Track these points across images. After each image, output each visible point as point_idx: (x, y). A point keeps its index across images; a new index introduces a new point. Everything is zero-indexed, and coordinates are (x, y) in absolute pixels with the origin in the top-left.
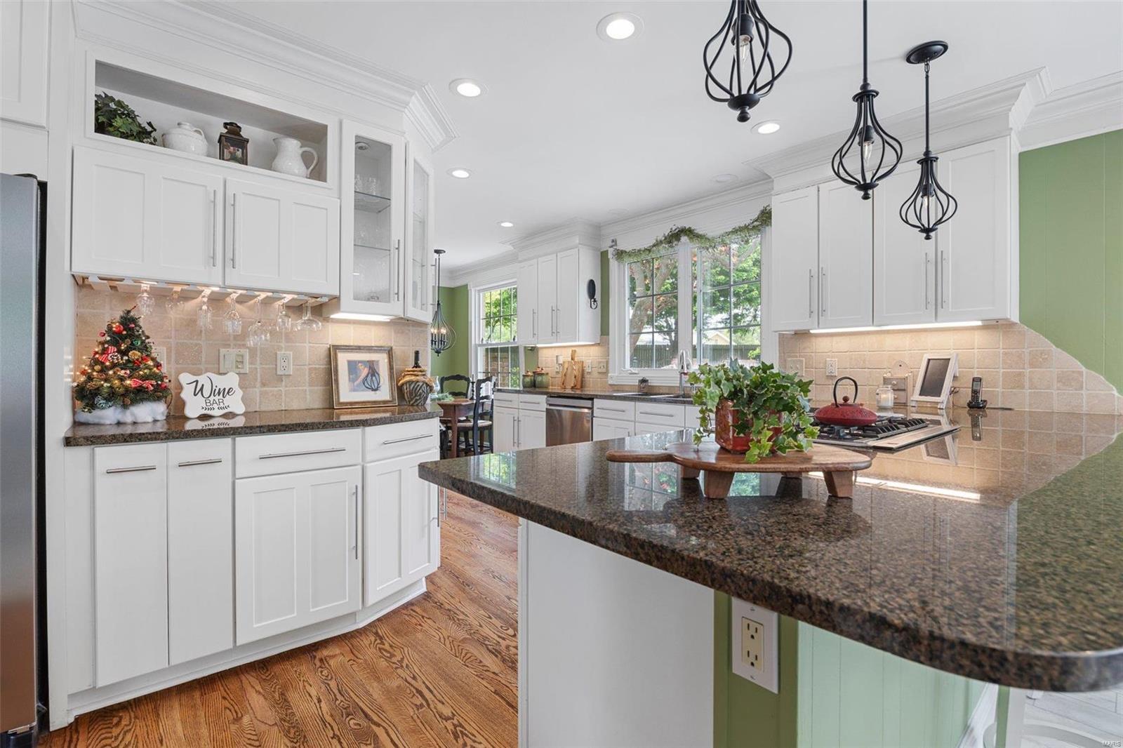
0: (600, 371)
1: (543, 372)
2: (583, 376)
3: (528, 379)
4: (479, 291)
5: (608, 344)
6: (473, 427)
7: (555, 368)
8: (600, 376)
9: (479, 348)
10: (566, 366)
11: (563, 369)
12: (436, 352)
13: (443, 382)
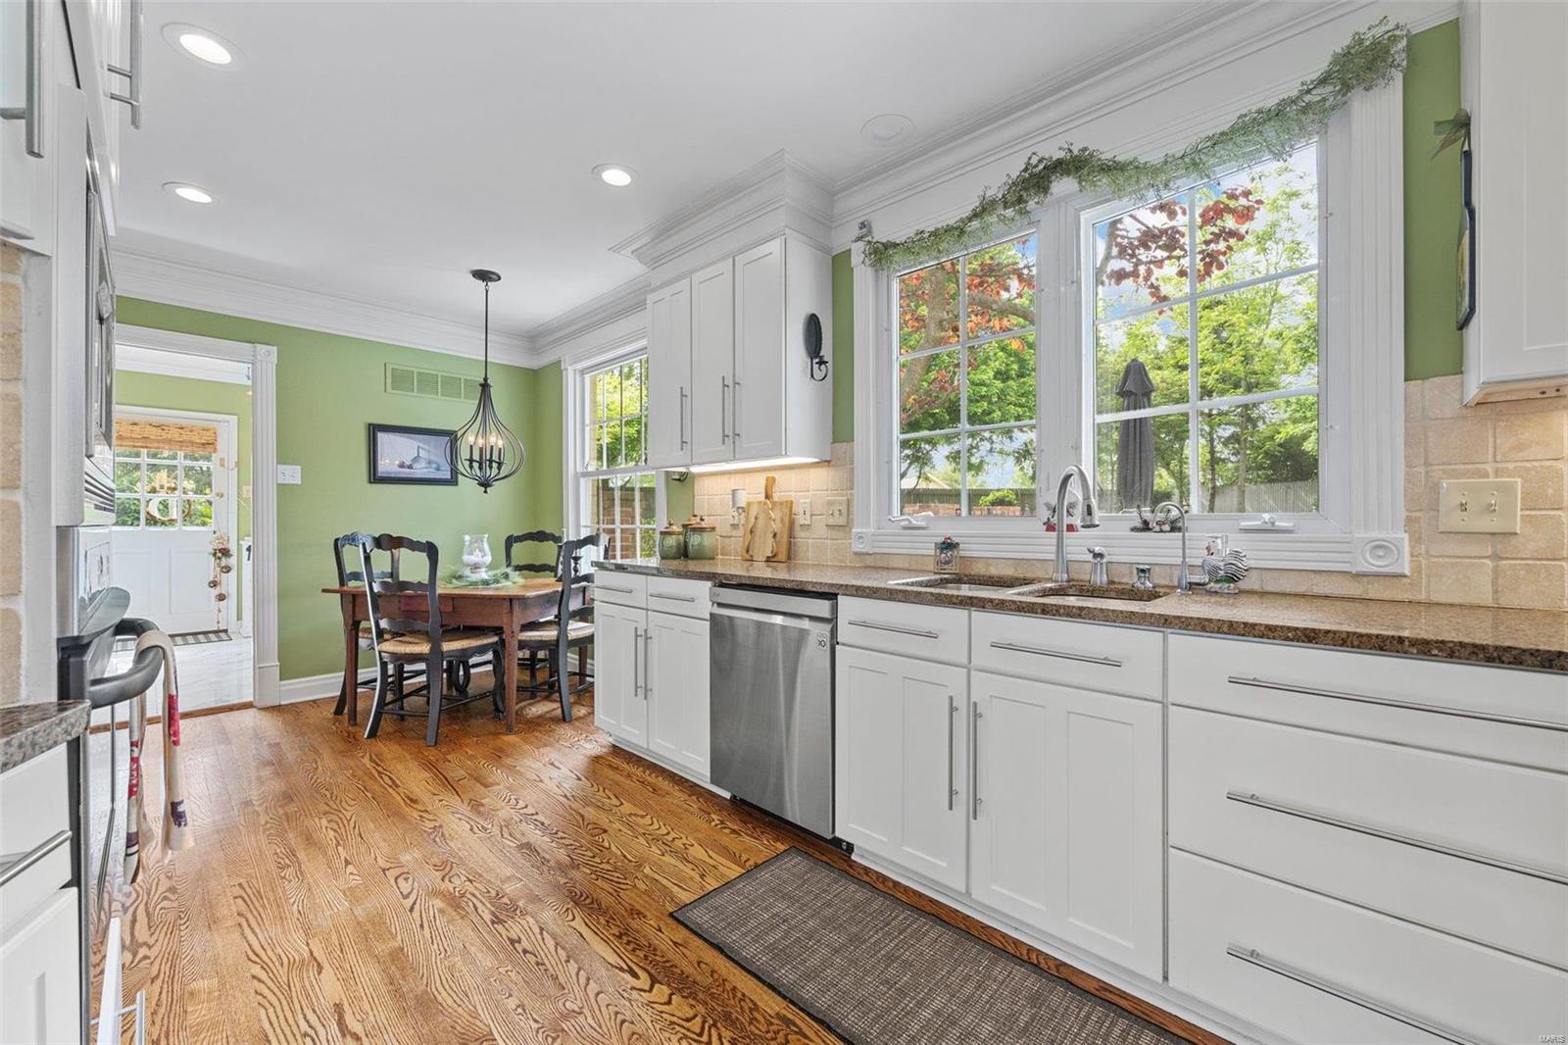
0: (831, 521)
1: (703, 525)
2: (791, 535)
3: (671, 541)
4: (583, 372)
5: (852, 462)
6: (558, 640)
7: (731, 515)
8: (834, 534)
9: (582, 480)
10: (753, 512)
11: (747, 518)
12: (481, 484)
13: (512, 546)
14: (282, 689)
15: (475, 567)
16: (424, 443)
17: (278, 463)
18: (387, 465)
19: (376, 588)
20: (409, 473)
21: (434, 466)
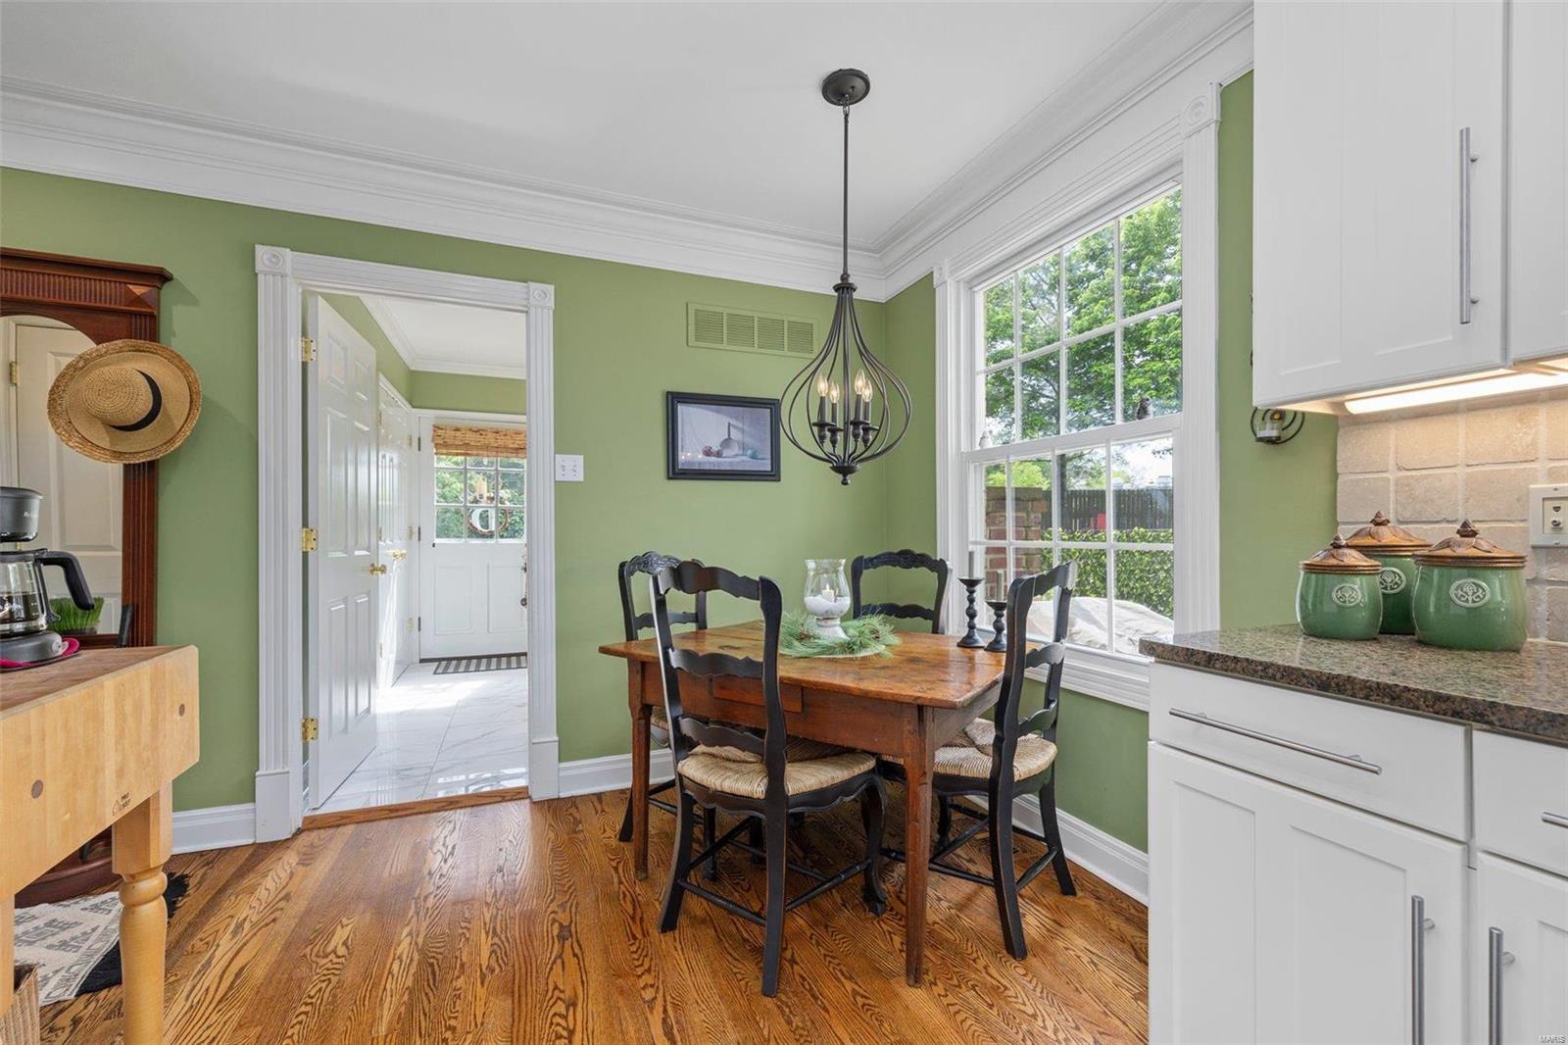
12: (837, 469)
13: (861, 573)
14: (562, 774)
15: (826, 617)
16: (737, 418)
17: (558, 451)
18: (690, 454)
19: (675, 661)
20: (719, 464)
21: (749, 452)
